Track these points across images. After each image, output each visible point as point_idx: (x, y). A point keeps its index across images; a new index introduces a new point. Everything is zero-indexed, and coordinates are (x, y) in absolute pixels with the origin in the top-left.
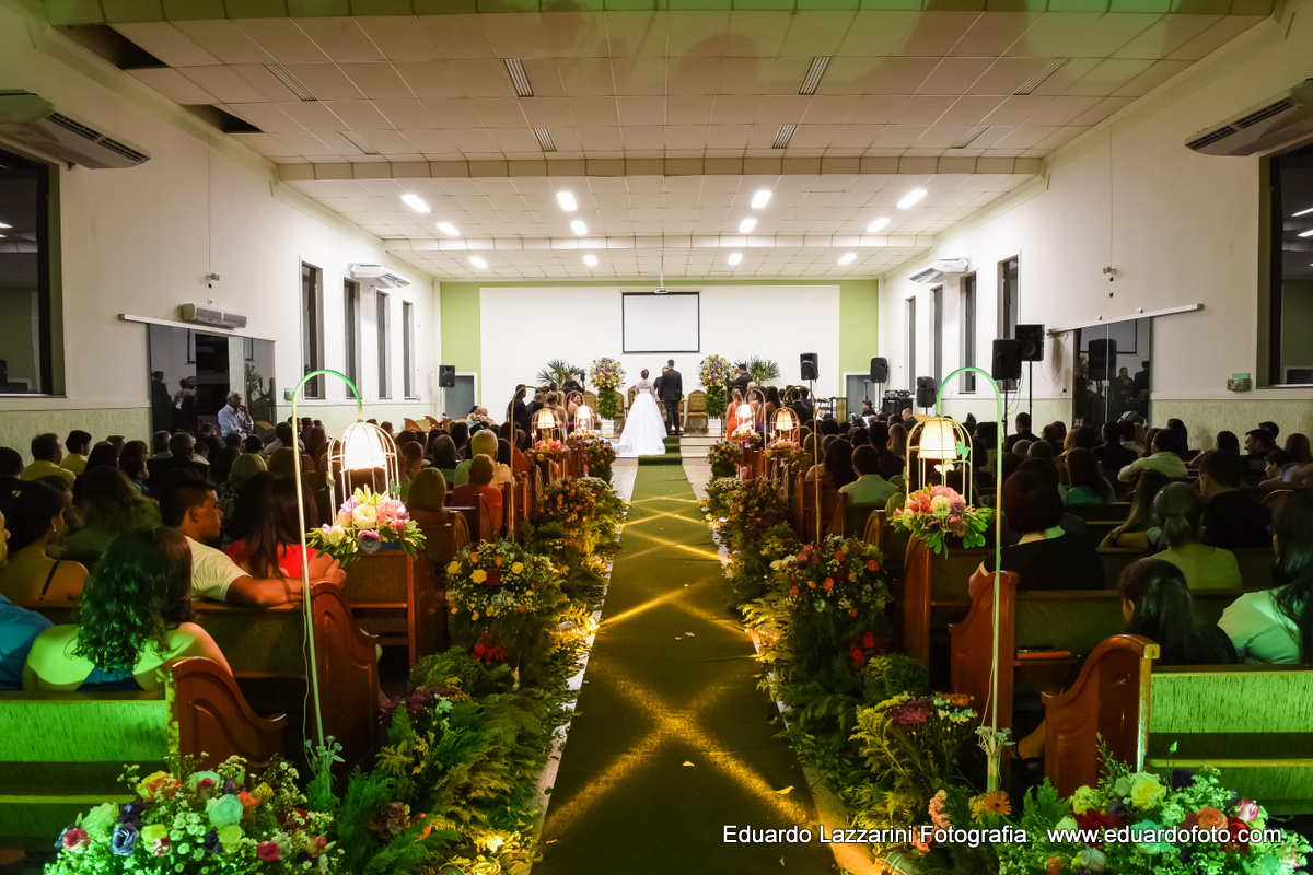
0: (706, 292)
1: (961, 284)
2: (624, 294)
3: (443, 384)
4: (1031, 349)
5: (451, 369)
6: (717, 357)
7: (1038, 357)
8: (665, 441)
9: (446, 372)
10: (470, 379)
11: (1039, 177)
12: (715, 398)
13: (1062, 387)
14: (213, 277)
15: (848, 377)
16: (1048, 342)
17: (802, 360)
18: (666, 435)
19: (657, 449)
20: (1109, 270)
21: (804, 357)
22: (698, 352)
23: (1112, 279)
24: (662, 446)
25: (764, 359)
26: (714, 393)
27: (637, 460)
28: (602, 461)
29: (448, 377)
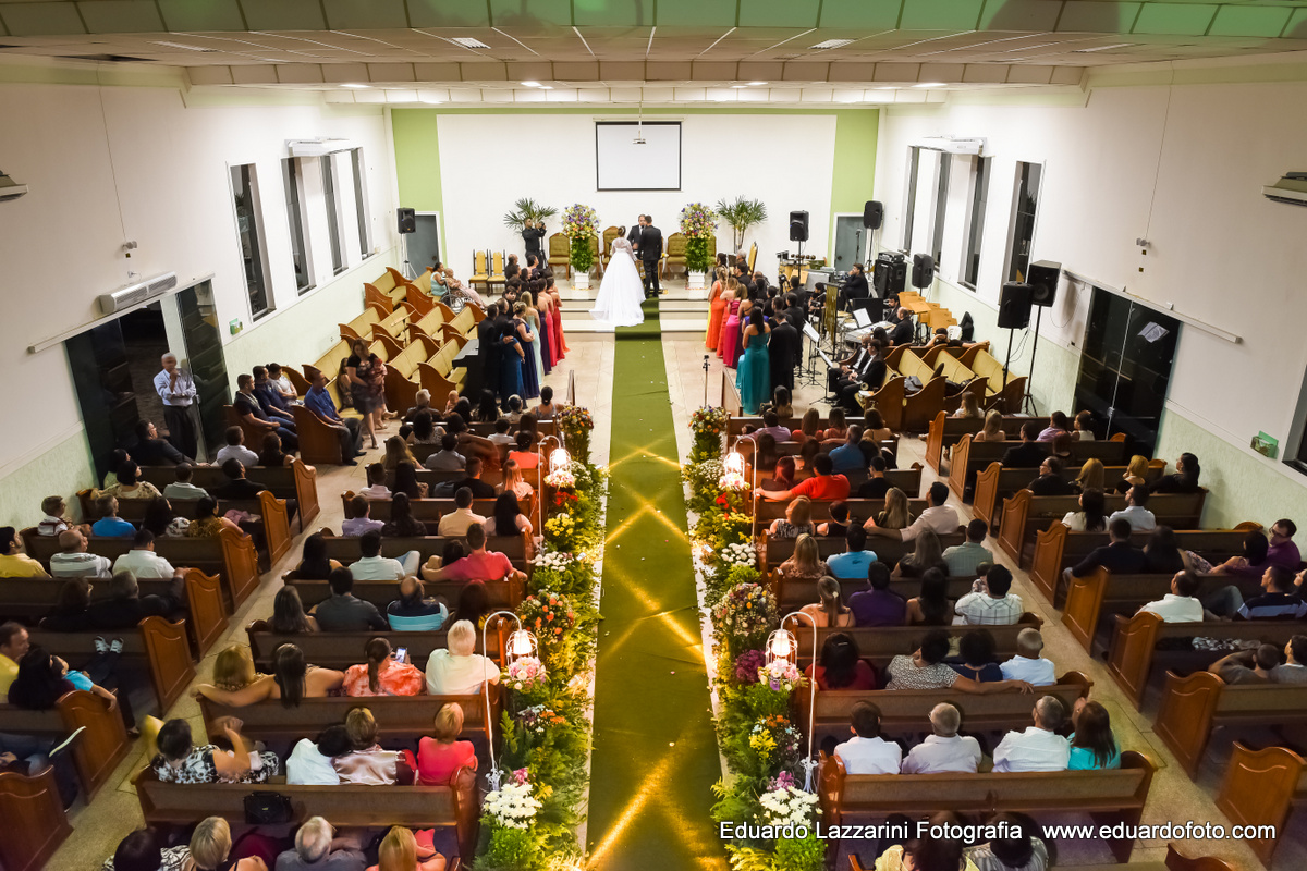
0: (690, 122)
1: (973, 161)
2: (598, 123)
3: (402, 230)
4: (1043, 292)
5: (410, 212)
6: (699, 205)
7: (1049, 302)
8: (643, 305)
9: (405, 218)
10: (432, 219)
11: (1077, 88)
12: (697, 251)
13: (1071, 338)
14: (130, 246)
15: (839, 218)
16: (1062, 284)
17: (791, 220)
18: (644, 299)
19: (633, 318)
20: (1143, 243)
21: (794, 216)
22: (679, 189)
23: (1144, 252)
24: (640, 311)
25: (749, 199)
26: (696, 246)
27: (614, 335)
28: (579, 432)
29: (408, 221)
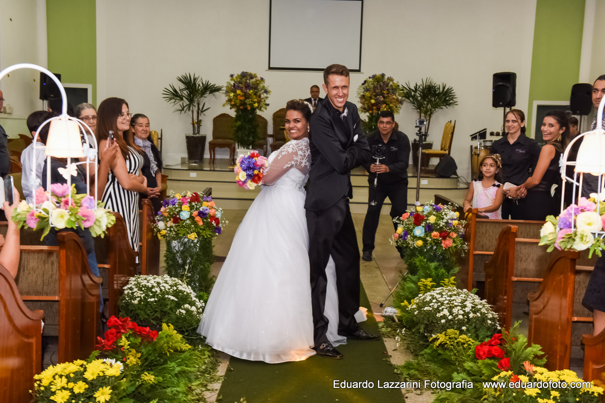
3: (44, 95)
6: (383, 75)
9: (48, 82)
10: (82, 93)
15: (541, 108)
22: (359, 71)
25: (438, 81)
